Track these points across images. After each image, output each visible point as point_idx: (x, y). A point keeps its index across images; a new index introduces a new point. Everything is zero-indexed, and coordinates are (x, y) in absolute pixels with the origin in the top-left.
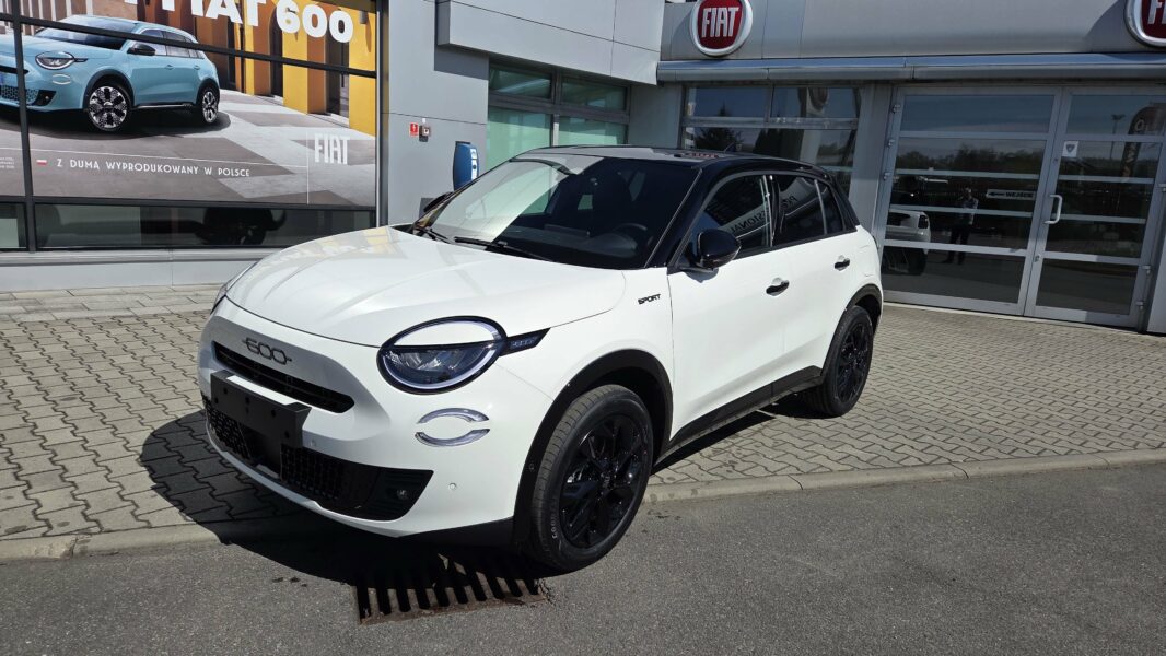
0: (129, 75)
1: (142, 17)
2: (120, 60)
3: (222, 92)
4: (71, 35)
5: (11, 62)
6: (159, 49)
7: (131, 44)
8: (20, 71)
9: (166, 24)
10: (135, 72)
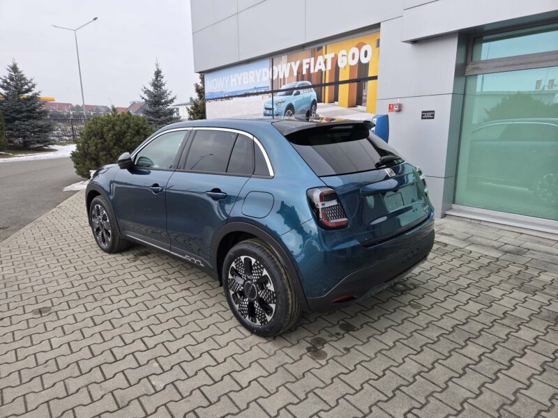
0: (294, 104)
1: (298, 80)
2: (292, 99)
3: (318, 104)
4: (282, 93)
5: (271, 106)
6: (301, 91)
7: (295, 92)
8: (272, 109)
9: (303, 80)
10: (296, 102)
